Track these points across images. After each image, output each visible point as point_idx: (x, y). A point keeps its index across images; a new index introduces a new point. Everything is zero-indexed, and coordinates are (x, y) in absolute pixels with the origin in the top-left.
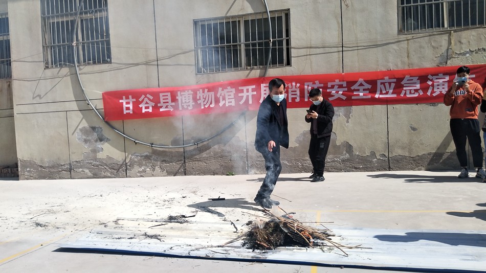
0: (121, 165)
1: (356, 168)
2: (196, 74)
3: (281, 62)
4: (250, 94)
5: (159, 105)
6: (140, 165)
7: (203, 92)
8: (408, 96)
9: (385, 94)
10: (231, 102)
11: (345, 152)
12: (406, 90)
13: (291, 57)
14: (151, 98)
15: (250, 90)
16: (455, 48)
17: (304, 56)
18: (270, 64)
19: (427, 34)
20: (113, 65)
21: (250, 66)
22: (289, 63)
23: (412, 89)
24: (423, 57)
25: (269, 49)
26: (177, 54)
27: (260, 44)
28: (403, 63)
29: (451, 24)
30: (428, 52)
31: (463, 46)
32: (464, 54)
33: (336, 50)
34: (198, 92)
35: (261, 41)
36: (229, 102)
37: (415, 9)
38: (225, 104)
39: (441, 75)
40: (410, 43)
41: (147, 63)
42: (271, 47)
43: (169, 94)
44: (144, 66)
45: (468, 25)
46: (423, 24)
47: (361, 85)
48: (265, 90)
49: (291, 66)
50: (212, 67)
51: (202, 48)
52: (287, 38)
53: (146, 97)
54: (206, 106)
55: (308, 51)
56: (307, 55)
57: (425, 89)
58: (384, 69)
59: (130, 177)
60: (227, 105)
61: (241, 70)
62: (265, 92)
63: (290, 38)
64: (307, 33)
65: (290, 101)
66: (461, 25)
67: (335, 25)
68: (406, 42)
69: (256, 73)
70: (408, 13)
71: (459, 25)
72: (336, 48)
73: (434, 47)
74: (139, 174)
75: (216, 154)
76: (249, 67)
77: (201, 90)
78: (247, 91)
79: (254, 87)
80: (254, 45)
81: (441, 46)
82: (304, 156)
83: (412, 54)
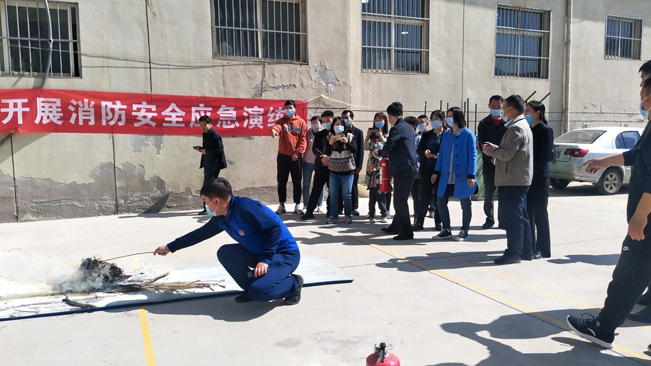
1: (169, 207)
3: (66, 70)
4: (20, 110)
8: (225, 127)
11: (155, 189)
12: (222, 121)
13: (81, 67)
15: (20, 105)
16: (269, 81)
17: (100, 67)
18: (50, 72)
19: (242, 63)
21: (18, 70)
22: (78, 74)
23: (228, 120)
24: (239, 87)
25: (48, 52)
27: (34, 44)
28: (219, 90)
29: (265, 56)
30: (244, 82)
31: (276, 80)
32: (277, 88)
33: (141, 65)
35: (36, 39)
37: (229, 33)
39: (256, 108)
40: (225, 70)
42: (51, 49)
45: (281, 58)
46: (238, 50)
47: (173, 111)
48: (43, 107)
49: (81, 78)
52: (75, 41)
55: (105, 62)
56: (103, 67)
57: (241, 119)
58: (198, 95)
61: (4, 75)
62: (43, 109)
63: (79, 41)
64: (102, 39)
65: (81, 123)
66: (274, 58)
67: (139, 35)
68: (222, 68)
69: (28, 82)
70: (223, 36)
71: (272, 57)
72: (142, 63)
73: (249, 78)
76: (16, 73)
78: (15, 105)
79: (26, 101)
80: (24, 43)
81: (256, 77)
82: (102, 194)
83: (228, 81)
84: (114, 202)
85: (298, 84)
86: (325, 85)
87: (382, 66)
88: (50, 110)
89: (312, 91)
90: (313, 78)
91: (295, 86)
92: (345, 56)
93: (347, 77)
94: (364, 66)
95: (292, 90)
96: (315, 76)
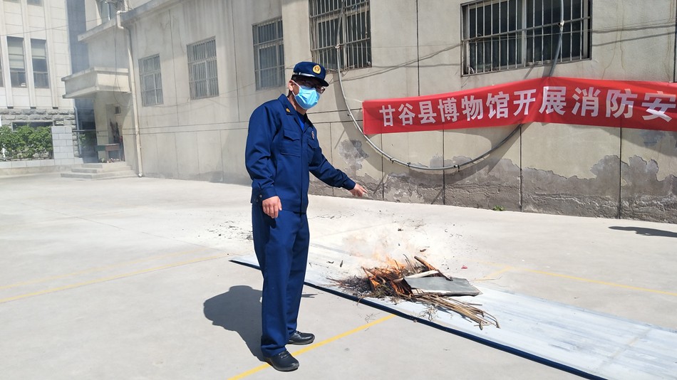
0: (379, 185)
2: (462, 76)
3: (576, 54)
4: (529, 100)
5: (420, 116)
6: (397, 187)
7: (469, 99)
10: (503, 113)
11: (670, 193)
13: (592, 46)
14: (411, 107)
15: (529, 96)
17: (612, 42)
18: (559, 57)
20: (373, 70)
21: (532, 61)
22: (589, 56)
25: (559, 35)
26: (441, 52)
27: (547, 30)
34: (463, 100)
35: (548, 25)
36: (501, 113)
38: (496, 115)
41: (407, 65)
42: (562, 33)
43: (429, 103)
44: (404, 68)
48: (549, 96)
49: (591, 59)
50: (488, 65)
51: (470, 41)
52: (590, 17)
53: (405, 106)
54: (473, 118)
55: (619, 35)
59: (387, 200)
60: (498, 117)
61: (519, 68)
62: (549, 98)
69: (538, 72)
72: (665, 28)
74: (395, 198)
75: (481, 180)
76: (530, 64)
77: (466, 97)
78: (526, 97)
79: (534, 91)
80: (538, 31)
82: (604, 193)
84: (617, 204)
88: (555, 99)
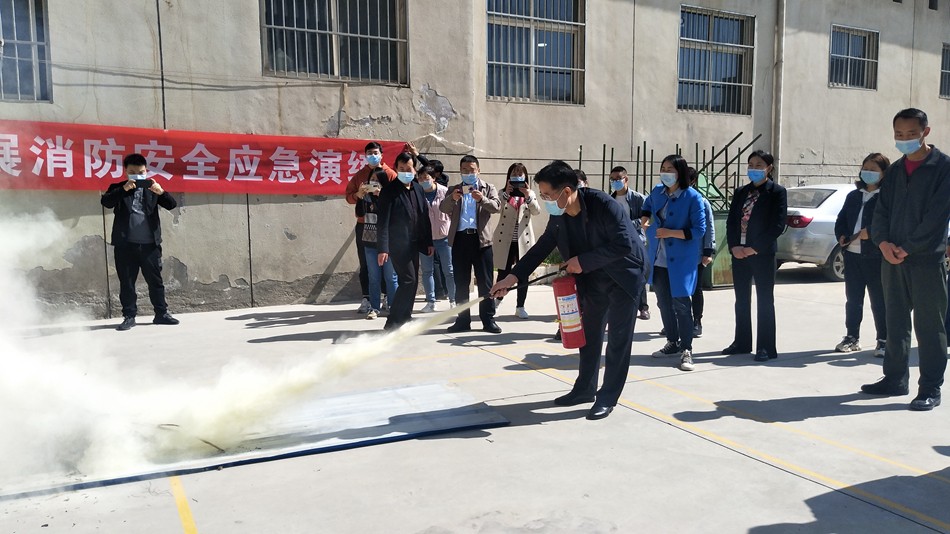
1: (193, 306)
3: (27, 90)
8: (282, 181)
9: (243, 174)
11: (171, 277)
12: (277, 171)
13: (51, 84)
16: (350, 111)
17: (82, 85)
19: (309, 82)
22: (45, 96)
23: (287, 171)
24: (304, 119)
28: (272, 124)
29: (344, 73)
30: (311, 112)
31: (362, 110)
32: (362, 122)
33: (149, 83)
37: (289, 37)
39: (330, 152)
40: (282, 93)
42: (2, 56)
45: (368, 77)
46: (301, 63)
47: (201, 155)
49: (52, 102)
52: (41, 43)
55: (91, 77)
56: (87, 85)
57: (307, 172)
58: (240, 131)
63: (48, 44)
64: (86, 41)
65: (51, 173)
66: (358, 76)
67: (144, 35)
68: (277, 89)
70: (278, 41)
71: (355, 75)
72: (149, 81)
73: (319, 105)
81: (330, 105)
82: (85, 287)
83: (286, 111)
84: (105, 299)
85: (394, 117)
86: (435, 118)
87: (518, 92)
88: (1, 152)
89: (416, 128)
90: (418, 108)
91: (389, 119)
92: (465, 76)
93: (467, 107)
94: (490, 92)
95: (386, 125)
96: (420, 105)
